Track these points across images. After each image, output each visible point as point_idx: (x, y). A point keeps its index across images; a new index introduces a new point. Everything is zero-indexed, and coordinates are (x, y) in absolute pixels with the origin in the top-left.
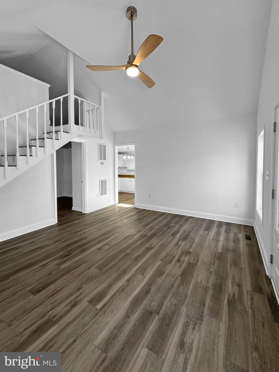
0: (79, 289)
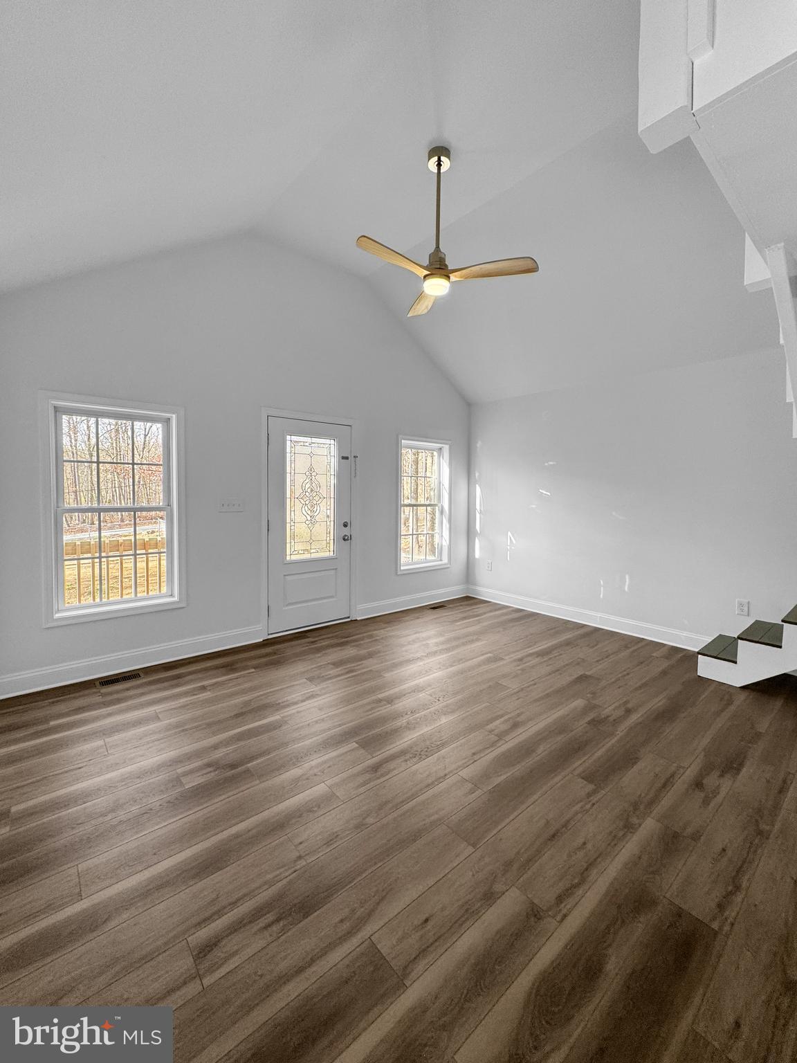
0: (524, 670)
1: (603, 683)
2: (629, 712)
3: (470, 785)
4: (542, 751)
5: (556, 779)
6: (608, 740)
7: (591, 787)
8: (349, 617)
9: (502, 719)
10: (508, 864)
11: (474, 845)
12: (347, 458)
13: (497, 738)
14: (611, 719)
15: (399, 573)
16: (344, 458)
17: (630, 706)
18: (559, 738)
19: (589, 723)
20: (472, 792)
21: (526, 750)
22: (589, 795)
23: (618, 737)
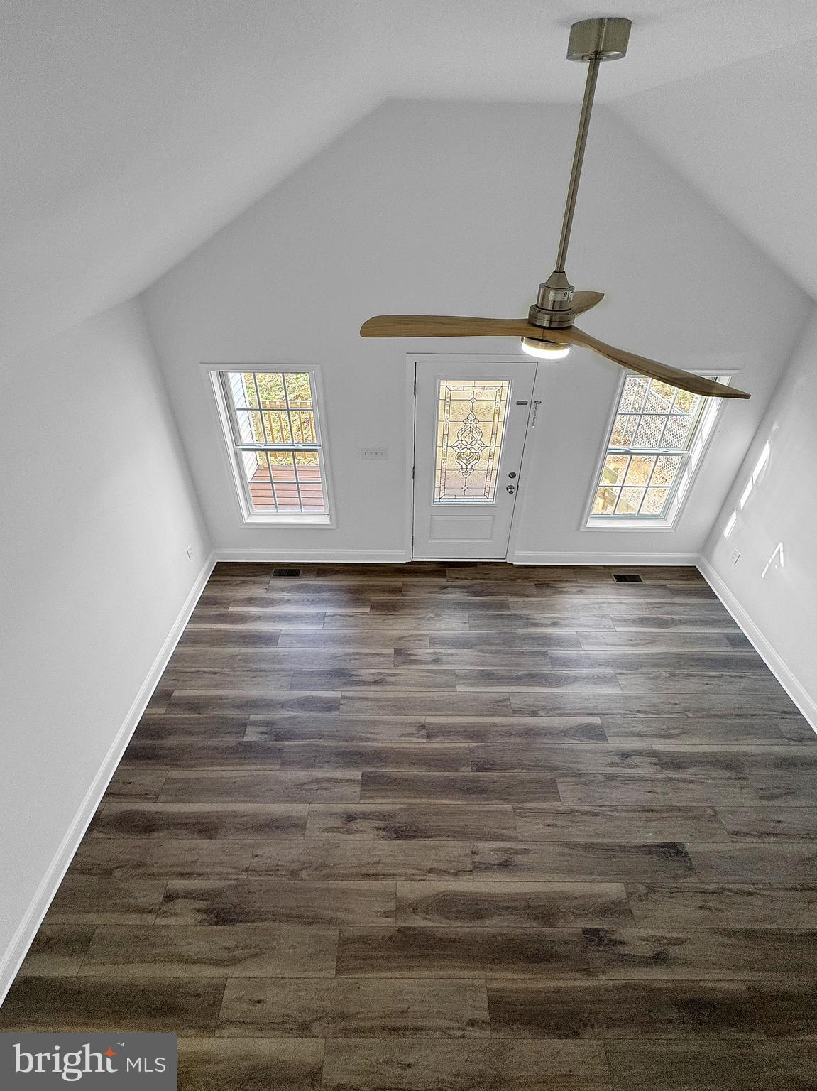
0: (609, 777)
1: (692, 881)
2: (660, 959)
3: (392, 906)
4: (493, 925)
5: (466, 973)
6: (577, 975)
7: (485, 1016)
8: (505, 558)
9: (500, 844)
10: (341, 1016)
11: (339, 971)
12: (525, 403)
13: (470, 867)
14: (621, 950)
15: (581, 530)
16: (519, 403)
17: (674, 951)
18: (526, 924)
19: (585, 931)
20: (386, 914)
21: (475, 908)
22: (472, 1023)
23: (596, 983)
